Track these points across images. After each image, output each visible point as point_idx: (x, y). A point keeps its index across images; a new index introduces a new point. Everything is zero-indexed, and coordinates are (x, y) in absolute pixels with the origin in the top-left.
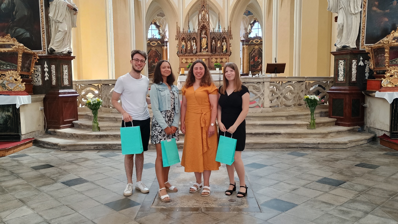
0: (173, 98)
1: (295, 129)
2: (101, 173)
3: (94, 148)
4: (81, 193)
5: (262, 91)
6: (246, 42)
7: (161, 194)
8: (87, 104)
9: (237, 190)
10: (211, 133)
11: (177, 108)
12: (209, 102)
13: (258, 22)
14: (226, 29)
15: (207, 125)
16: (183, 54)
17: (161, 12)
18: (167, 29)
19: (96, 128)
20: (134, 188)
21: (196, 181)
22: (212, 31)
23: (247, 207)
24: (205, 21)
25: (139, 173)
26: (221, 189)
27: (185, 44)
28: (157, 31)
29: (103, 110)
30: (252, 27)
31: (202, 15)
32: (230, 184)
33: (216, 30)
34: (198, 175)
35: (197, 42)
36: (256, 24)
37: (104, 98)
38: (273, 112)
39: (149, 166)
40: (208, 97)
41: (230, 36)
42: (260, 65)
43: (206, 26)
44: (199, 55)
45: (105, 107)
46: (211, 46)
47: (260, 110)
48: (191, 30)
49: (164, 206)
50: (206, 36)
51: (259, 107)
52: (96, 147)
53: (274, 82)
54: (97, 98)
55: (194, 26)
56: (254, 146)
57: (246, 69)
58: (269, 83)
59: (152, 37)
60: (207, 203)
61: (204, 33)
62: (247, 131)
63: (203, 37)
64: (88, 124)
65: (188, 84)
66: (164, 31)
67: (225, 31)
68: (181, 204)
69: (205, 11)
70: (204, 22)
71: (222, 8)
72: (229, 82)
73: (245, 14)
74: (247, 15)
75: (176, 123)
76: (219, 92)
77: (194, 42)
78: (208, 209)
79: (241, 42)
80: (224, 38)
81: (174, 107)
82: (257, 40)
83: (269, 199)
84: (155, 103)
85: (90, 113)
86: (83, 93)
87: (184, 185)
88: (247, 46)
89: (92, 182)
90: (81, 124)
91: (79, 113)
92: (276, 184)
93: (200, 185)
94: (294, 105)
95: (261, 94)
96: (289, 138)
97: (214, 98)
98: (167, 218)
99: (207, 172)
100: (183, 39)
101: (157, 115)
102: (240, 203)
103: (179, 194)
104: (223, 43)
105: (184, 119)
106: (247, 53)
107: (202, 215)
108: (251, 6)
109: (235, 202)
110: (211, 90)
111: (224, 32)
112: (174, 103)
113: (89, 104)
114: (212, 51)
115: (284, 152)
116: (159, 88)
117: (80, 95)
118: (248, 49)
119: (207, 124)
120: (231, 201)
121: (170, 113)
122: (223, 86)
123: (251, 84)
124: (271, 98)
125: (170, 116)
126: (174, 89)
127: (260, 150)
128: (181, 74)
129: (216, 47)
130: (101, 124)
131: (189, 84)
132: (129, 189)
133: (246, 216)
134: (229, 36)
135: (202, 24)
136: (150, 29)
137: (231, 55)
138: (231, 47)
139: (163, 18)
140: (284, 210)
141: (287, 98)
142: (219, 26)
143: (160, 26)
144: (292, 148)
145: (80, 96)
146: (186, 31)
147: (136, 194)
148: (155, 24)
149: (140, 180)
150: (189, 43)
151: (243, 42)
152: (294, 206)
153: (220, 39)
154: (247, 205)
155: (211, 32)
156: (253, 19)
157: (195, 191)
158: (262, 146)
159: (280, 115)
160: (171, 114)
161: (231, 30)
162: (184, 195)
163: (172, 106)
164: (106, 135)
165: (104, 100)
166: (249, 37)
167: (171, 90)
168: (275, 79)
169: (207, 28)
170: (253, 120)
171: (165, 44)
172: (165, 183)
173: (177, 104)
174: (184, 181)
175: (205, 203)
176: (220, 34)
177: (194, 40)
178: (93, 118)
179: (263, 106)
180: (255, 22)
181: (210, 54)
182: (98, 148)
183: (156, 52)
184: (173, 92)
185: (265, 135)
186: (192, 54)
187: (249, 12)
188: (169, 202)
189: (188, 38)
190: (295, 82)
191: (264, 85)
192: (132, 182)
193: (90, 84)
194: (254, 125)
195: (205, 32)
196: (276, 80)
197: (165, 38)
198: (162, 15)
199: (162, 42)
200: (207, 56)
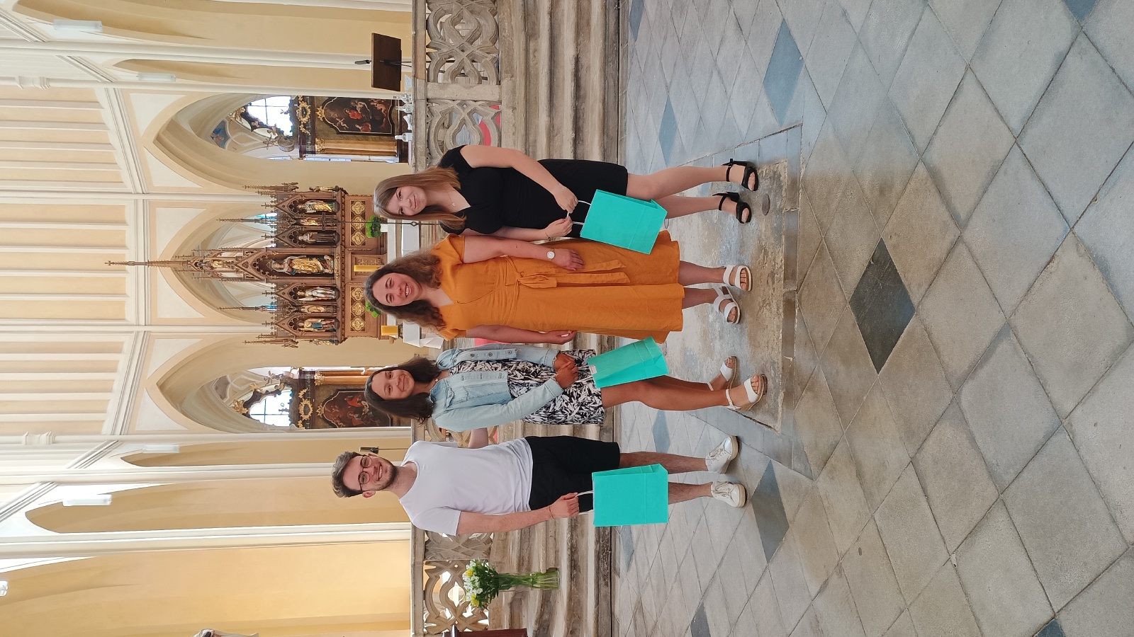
0: (473, 364)
1: (563, 15)
2: (679, 567)
3: (607, 584)
4: (733, 625)
5: (452, 106)
6: (304, 143)
7: (742, 403)
8: (480, 605)
9: (736, 188)
10: (575, 260)
11: (503, 355)
12: (486, 261)
13: (247, 106)
14: (269, 200)
15: (553, 271)
16: (338, 328)
17: (213, 387)
18: (264, 372)
19: (551, 580)
20: (724, 478)
21: (709, 304)
22: (272, 242)
23: (786, 163)
24: (243, 262)
25: (682, 464)
26: (733, 233)
27: (309, 320)
28: (269, 398)
29: (499, 560)
30: (262, 126)
31: (225, 269)
32: (720, 209)
33: (271, 229)
34: (692, 298)
35: (304, 286)
36: (253, 111)
37: (463, 555)
38: (512, 76)
39: (661, 433)
40: (471, 265)
41: (289, 189)
42: (372, 104)
43: (258, 260)
44: (343, 281)
45: (488, 552)
46: (315, 244)
47: (507, 114)
48: (268, 301)
49: (777, 395)
50: (286, 260)
51: (498, 114)
52: (605, 580)
53: (428, 70)
54: (465, 577)
55: (256, 293)
56: (610, 133)
57: (384, 147)
58: (430, 85)
59: (288, 413)
60: (772, 275)
61: (277, 266)
62: (568, 155)
63: (290, 270)
64: (537, 602)
65: (434, 322)
66: (268, 381)
67: (273, 204)
68: (772, 348)
69: (214, 260)
70: (246, 265)
71: (203, 210)
72: (433, 203)
73: (222, 144)
74: (226, 137)
75: (543, 355)
76: (460, 232)
77: (303, 293)
78: (789, 275)
79: (305, 159)
80: (293, 206)
81: (498, 361)
82: (299, 112)
83: (764, 100)
84: (486, 416)
85: (505, 596)
86: (448, 614)
87: (718, 337)
88: (317, 140)
89: (705, 594)
90: (536, 621)
91: (506, 626)
92: (721, 78)
93: (720, 293)
94: (494, 13)
95: (459, 108)
96: (589, 33)
97: (476, 248)
98: (811, 389)
99: (683, 272)
100: (294, 325)
101: (521, 409)
102: (773, 184)
103: (744, 353)
104: (308, 212)
105: (533, 334)
106: (338, 142)
107: (807, 292)
108: (199, 126)
109: (771, 198)
110: (452, 256)
111: (277, 207)
112: (488, 362)
113: (481, 599)
114: (332, 244)
115: (630, 49)
116: (445, 405)
117: (455, 624)
118: (326, 138)
119: (550, 270)
120: (766, 208)
121: (517, 372)
122: (442, 222)
123: (432, 137)
124: (473, 81)
125: (524, 374)
126: (448, 362)
127: (621, 116)
128: (399, 336)
129: (319, 232)
130: (539, 566)
131: (434, 318)
132: (727, 491)
133: (812, 168)
134: (286, 193)
135: (250, 269)
136: (262, 421)
137: (342, 190)
138: (321, 188)
139: (229, 380)
140: (797, 61)
141: (474, 33)
142: (256, 221)
143: (255, 392)
144: (619, 26)
145: (457, 623)
146: (272, 318)
147: (742, 472)
148: (248, 404)
149: (702, 461)
150: (305, 309)
151: (305, 152)
152: (785, 31)
153: (295, 219)
154: (780, 165)
155: (274, 245)
156: (238, 119)
157: (736, 308)
158: (612, 112)
159: (522, 56)
160: (518, 370)
161: (271, 188)
162: (746, 339)
163: (496, 369)
164: (569, 553)
165: (471, 555)
166: (291, 134)
167: (449, 371)
168: (419, 67)
169: (263, 257)
170: (536, 133)
171: (308, 376)
172: (712, 389)
173: (490, 355)
174: (705, 334)
175: (770, 283)
176: (282, 217)
177: (299, 293)
178: (521, 588)
179: (495, 105)
180: (245, 116)
181: (338, 250)
182: (607, 574)
183: (330, 403)
184: (456, 364)
185: (581, 101)
186: (339, 302)
187: (216, 132)
188: (765, 379)
189: (292, 311)
190: (429, 9)
191: (435, 99)
192: (708, 486)
193: (423, 594)
194: (552, 132)
195: (273, 262)
196: (420, 62)
197: (290, 378)
198: (222, 384)
199: (302, 385)
200: (346, 258)
